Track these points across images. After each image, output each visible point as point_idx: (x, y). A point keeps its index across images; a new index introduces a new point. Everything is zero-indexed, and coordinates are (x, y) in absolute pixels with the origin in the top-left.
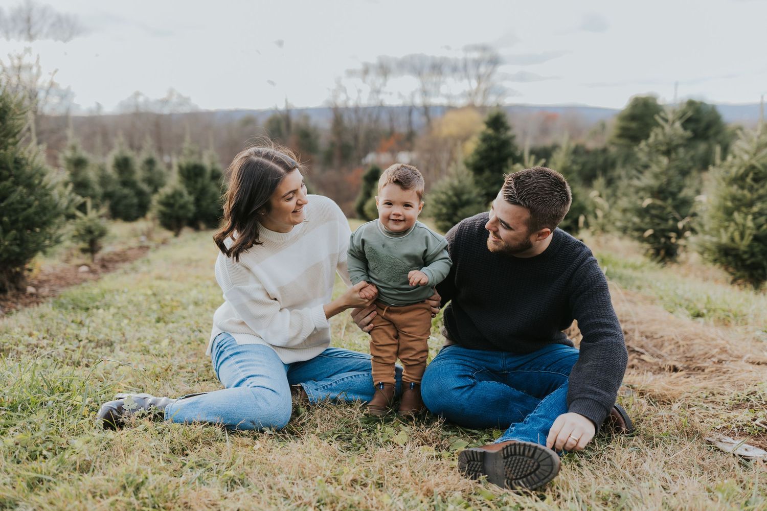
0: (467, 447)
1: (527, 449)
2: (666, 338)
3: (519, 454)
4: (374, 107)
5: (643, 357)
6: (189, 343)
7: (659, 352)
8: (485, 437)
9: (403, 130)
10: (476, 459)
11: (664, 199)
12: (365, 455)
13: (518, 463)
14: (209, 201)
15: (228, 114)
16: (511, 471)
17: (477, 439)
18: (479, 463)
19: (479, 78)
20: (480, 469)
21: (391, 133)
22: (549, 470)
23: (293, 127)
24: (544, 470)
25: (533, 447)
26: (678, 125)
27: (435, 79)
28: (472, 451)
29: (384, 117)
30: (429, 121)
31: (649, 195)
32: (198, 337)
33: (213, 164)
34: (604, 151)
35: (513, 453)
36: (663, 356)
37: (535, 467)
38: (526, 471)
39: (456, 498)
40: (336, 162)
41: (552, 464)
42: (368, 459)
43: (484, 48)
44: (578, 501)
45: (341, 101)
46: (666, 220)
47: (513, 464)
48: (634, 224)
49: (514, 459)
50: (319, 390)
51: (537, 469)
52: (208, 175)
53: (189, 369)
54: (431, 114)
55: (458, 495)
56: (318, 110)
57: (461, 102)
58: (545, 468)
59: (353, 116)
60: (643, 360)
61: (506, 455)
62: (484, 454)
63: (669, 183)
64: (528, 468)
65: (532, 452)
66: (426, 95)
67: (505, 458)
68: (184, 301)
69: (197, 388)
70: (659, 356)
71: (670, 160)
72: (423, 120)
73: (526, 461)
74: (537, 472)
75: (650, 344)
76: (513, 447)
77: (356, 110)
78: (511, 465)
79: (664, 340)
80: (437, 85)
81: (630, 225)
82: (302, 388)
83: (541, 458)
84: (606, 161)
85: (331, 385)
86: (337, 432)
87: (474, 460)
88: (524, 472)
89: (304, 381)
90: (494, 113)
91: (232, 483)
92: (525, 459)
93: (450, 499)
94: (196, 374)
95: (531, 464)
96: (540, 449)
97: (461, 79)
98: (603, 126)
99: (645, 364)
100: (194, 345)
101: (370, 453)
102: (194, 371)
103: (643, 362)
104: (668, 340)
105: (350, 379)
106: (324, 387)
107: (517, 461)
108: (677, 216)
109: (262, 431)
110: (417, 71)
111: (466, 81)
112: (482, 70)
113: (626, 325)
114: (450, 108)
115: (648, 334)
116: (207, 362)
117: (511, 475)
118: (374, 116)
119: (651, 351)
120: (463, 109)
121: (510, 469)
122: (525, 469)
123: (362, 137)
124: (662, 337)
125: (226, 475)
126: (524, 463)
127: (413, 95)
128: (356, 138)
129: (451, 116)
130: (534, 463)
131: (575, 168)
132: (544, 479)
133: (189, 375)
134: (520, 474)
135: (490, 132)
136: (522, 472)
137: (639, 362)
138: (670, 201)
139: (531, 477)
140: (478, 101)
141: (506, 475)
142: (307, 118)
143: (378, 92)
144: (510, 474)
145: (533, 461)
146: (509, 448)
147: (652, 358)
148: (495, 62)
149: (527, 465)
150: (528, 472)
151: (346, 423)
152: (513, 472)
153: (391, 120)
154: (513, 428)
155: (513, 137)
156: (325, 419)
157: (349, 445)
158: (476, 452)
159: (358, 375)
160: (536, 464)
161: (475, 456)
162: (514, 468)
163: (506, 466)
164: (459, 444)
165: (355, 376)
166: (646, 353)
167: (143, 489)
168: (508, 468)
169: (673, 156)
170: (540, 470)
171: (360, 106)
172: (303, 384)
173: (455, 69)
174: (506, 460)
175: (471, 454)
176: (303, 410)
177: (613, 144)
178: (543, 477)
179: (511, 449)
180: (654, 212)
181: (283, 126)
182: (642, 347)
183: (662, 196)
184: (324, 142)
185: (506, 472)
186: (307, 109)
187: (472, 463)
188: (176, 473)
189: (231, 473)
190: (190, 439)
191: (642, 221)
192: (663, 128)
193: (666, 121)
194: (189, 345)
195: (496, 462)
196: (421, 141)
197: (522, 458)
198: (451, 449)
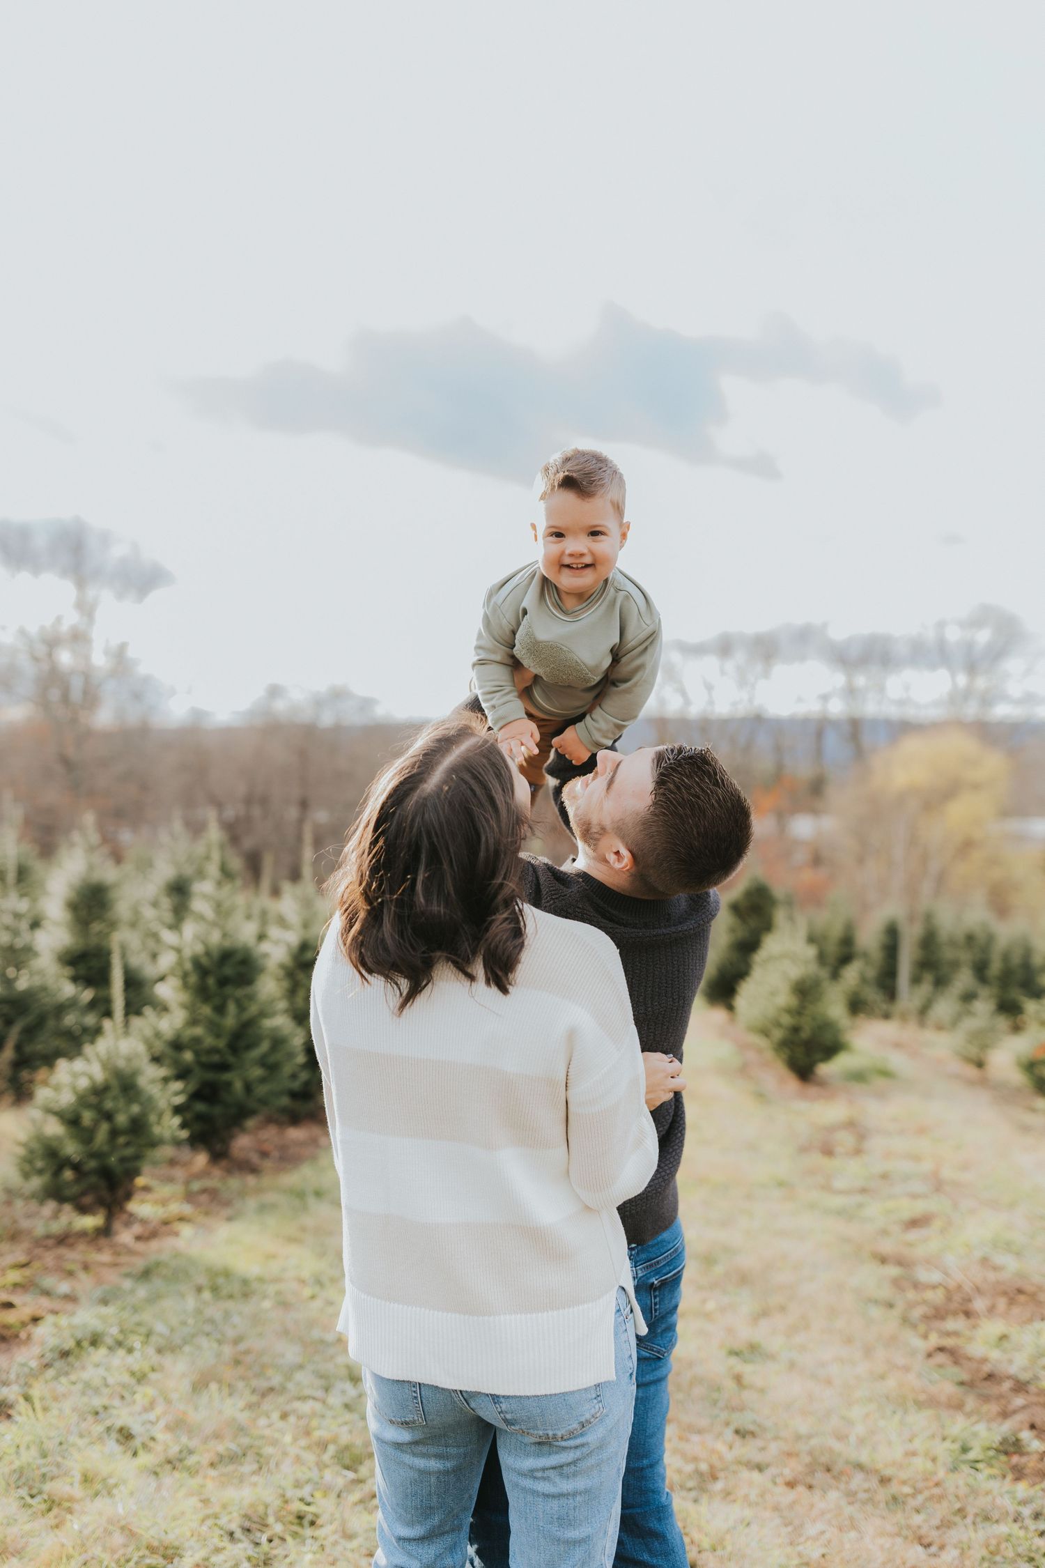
4: (744, 720)
9: (802, 769)
21: (778, 777)
29: (763, 744)
30: (859, 751)
54: (865, 737)
57: (933, 713)
66: (855, 697)
72: (848, 749)
77: (705, 726)
80: (879, 681)
97: (933, 669)
114: (905, 726)
118: (743, 740)
120: (937, 726)
127: (826, 698)
153: (778, 749)
171: (712, 717)
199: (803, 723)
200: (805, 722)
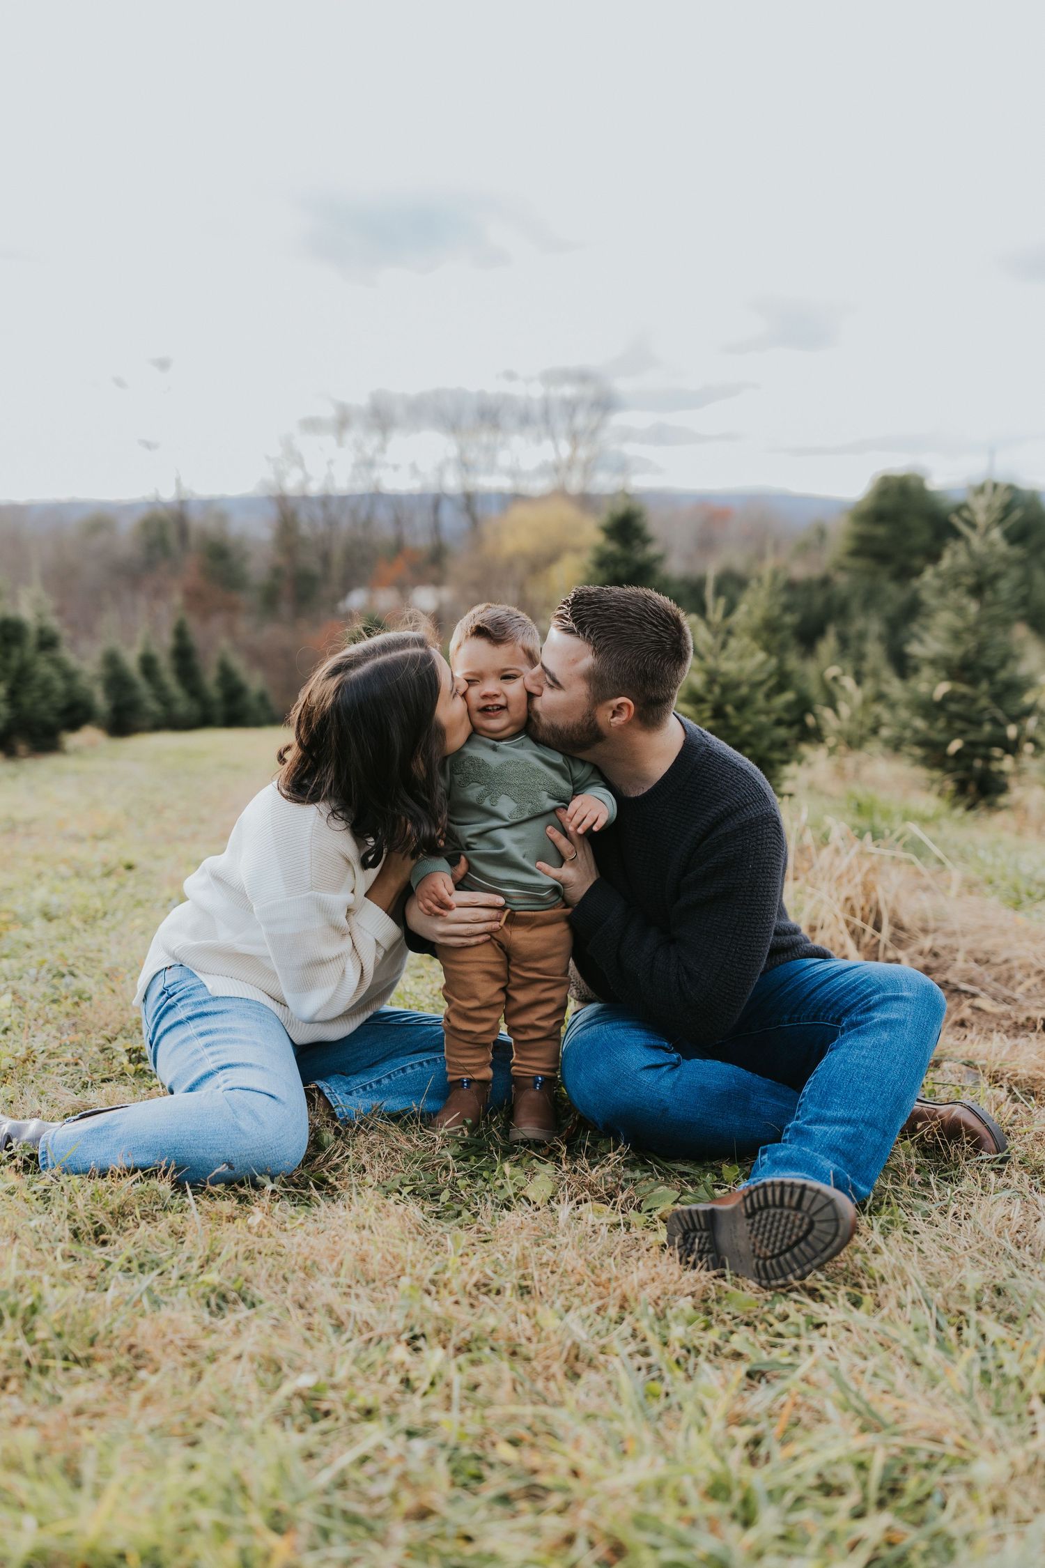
0: (676, 1202)
1: (788, 1190)
2: (1016, 963)
3: (774, 1205)
4: (362, 496)
5: (978, 1002)
6: (54, 1001)
7: (1007, 992)
8: (709, 1178)
9: (420, 541)
10: (698, 1227)
11: (973, 682)
12: (475, 1227)
13: (772, 1223)
14: (37, 694)
15: (56, 511)
16: (762, 1241)
17: (693, 1183)
18: (705, 1234)
19: (574, 437)
20: (707, 1246)
21: (398, 547)
22: (832, 1231)
23: (193, 539)
24: (822, 1231)
25: (798, 1186)
26: (996, 534)
27: (485, 438)
28: (690, 1212)
29: (383, 516)
30: (475, 522)
31: (943, 674)
32: (73, 988)
33: (40, 616)
34: (825, 582)
35: (762, 1204)
36: (1015, 1000)
37: (805, 1227)
38: (790, 1237)
39: (682, 1310)
40: (285, 608)
41: (836, 1218)
42: (484, 1237)
43: (583, 377)
44: (930, 1308)
45: (291, 485)
46: (978, 724)
47: (765, 1226)
48: (916, 731)
49: (765, 1215)
50: (355, 1094)
51: (808, 1232)
52: (31, 640)
53: (68, 1057)
54: (479, 510)
55: (686, 1304)
56: (247, 503)
57: (540, 485)
58: (823, 1226)
59: (319, 513)
60: (979, 1009)
61: (750, 1211)
62: (711, 1216)
63: (981, 649)
64: (792, 1229)
65: (796, 1196)
66: (467, 471)
67: (749, 1216)
68: (20, 910)
69: (95, 1098)
70: (1007, 1000)
71: (984, 605)
72: (463, 522)
73: (788, 1217)
74: (810, 1238)
75: (987, 975)
76: (761, 1191)
77: (325, 501)
78: (761, 1230)
79: (1012, 968)
80: (490, 450)
81: (908, 734)
82: (321, 1092)
83: (814, 1209)
84: (828, 602)
85: (379, 1082)
86: (408, 1183)
87: (695, 1230)
88: (786, 1241)
89: (323, 1077)
90: (620, 509)
91: (220, 1302)
92: (786, 1213)
93: (669, 1313)
94: (84, 1067)
95: (798, 1222)
96: (811, 1189)
97: (539, 440)
98: (822, 533)
99: (985, 1017)
100: (67, 1005)
101: (485, 1220)
102: (80, 1061)
103: (981, 1013)
104: (1021, 967)
105: (418, 1068)
106: (364, 1088)
107: (770, 1219)
108: (999, 714)
109: (257, 1187)
110: (451, 423)
111: (548, 444)
112: (581, 420)
113: (935, 939)
114: (516, 498)
115: (980, 956)
116: (102, 1042)
117: (763, 1249)
118: (362, 514)
119: (991, 990)
120: (543, 499)
121: (760, 1237)
122: (788, 1233)
123: (337, 556)
124: (1006, 961)
125: (203, 1282)
126: (783, 1221)
127: (440, 470)
128: (326, 558)
129: (519, 513)
130: (802, 1219)
131: (790, 619)
132: (823, 1250)
133: (71, 1069)
134: (778, 1244)
135: (612, 547)
136: (782, 1240)
137: (973, 1013)
138: (984, 686)
139: (800, 1250)
140: (575, 483)
141: (754, 1251)
142: (222, 517)
143: (370, 464)
144: (760, 1248)
145: (800, 1215)
146: (755, 1195)
147: (994, 1003)
148: (605, 404)
149: (789, 1226)
150: (794, 1238)
151: (423, 1162)
152: (765, 1242)
153: (398, 521)
154: (765, 1157)
155: (660, 558)
156: (379, 1156)
157: (438, 1207)
158: (697, 1211)
159: (435, 1060)
160: (807, 1220)
161: (696, 1220)
162: (767, 1235)
163: (751, 1232)
164: (662, 1198)
165: (428, 1062)
166: (983, 994)
167: (38, 1321)
168: (756, 1236)
169: (988, 595)
170: (815, 1232)
171: (332, 493)
172: (321, 1084)
173: (525, 420)
174: (751, 1221)
175: (687, 1217)
176: (328, 1135)
177: (841, 568)
178: (821, 1246)
179: (758, 1196)
180: (953, 707)
181: (172, 536)
182: (971, 981)
183: (968, 675)
184: (257, 568)
185: (754, 1244)
186: (223, 499)
187: (692, 1235)
188: (96, 1283)
189: (212, 1277)
190: (109, 1209)
191: (931, 726)
192: (967, 541)
193: (973, 525)
194: (55, 1006)
195: (735, 1227)
196: (460, 564)
197: (779, 1211)
198: (645, 1207)
199: (418, 499)
200: (421, 497)
